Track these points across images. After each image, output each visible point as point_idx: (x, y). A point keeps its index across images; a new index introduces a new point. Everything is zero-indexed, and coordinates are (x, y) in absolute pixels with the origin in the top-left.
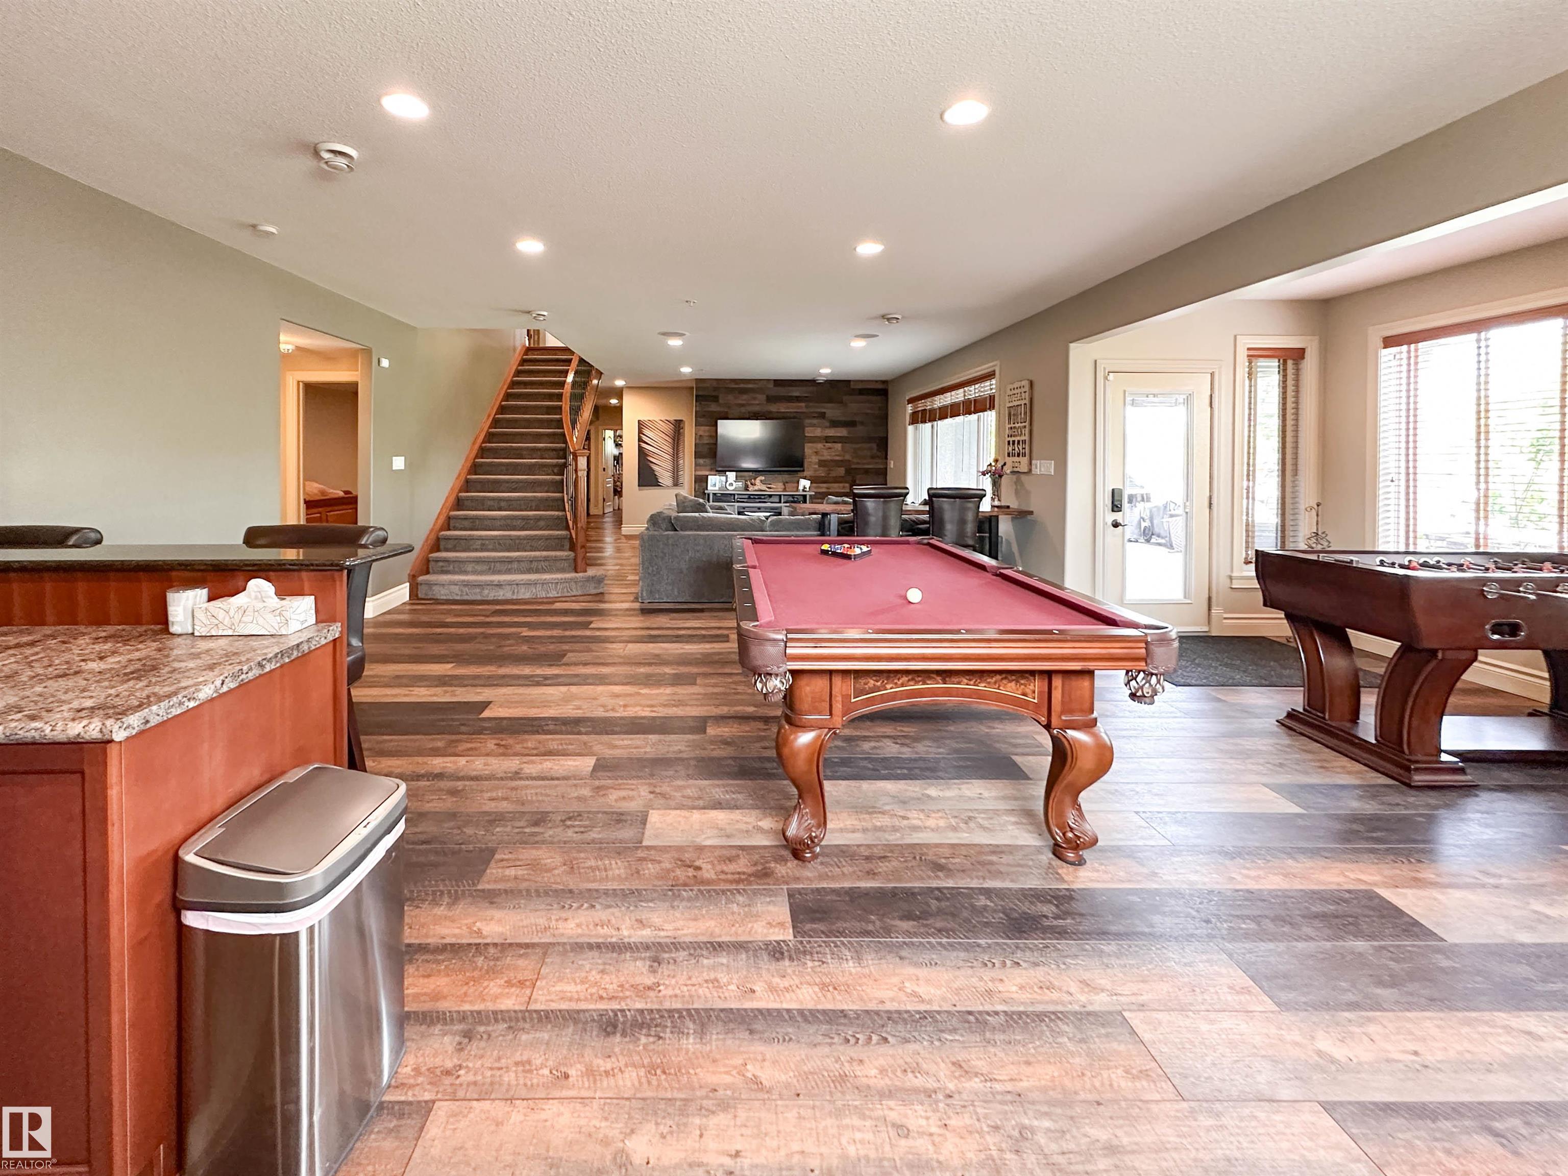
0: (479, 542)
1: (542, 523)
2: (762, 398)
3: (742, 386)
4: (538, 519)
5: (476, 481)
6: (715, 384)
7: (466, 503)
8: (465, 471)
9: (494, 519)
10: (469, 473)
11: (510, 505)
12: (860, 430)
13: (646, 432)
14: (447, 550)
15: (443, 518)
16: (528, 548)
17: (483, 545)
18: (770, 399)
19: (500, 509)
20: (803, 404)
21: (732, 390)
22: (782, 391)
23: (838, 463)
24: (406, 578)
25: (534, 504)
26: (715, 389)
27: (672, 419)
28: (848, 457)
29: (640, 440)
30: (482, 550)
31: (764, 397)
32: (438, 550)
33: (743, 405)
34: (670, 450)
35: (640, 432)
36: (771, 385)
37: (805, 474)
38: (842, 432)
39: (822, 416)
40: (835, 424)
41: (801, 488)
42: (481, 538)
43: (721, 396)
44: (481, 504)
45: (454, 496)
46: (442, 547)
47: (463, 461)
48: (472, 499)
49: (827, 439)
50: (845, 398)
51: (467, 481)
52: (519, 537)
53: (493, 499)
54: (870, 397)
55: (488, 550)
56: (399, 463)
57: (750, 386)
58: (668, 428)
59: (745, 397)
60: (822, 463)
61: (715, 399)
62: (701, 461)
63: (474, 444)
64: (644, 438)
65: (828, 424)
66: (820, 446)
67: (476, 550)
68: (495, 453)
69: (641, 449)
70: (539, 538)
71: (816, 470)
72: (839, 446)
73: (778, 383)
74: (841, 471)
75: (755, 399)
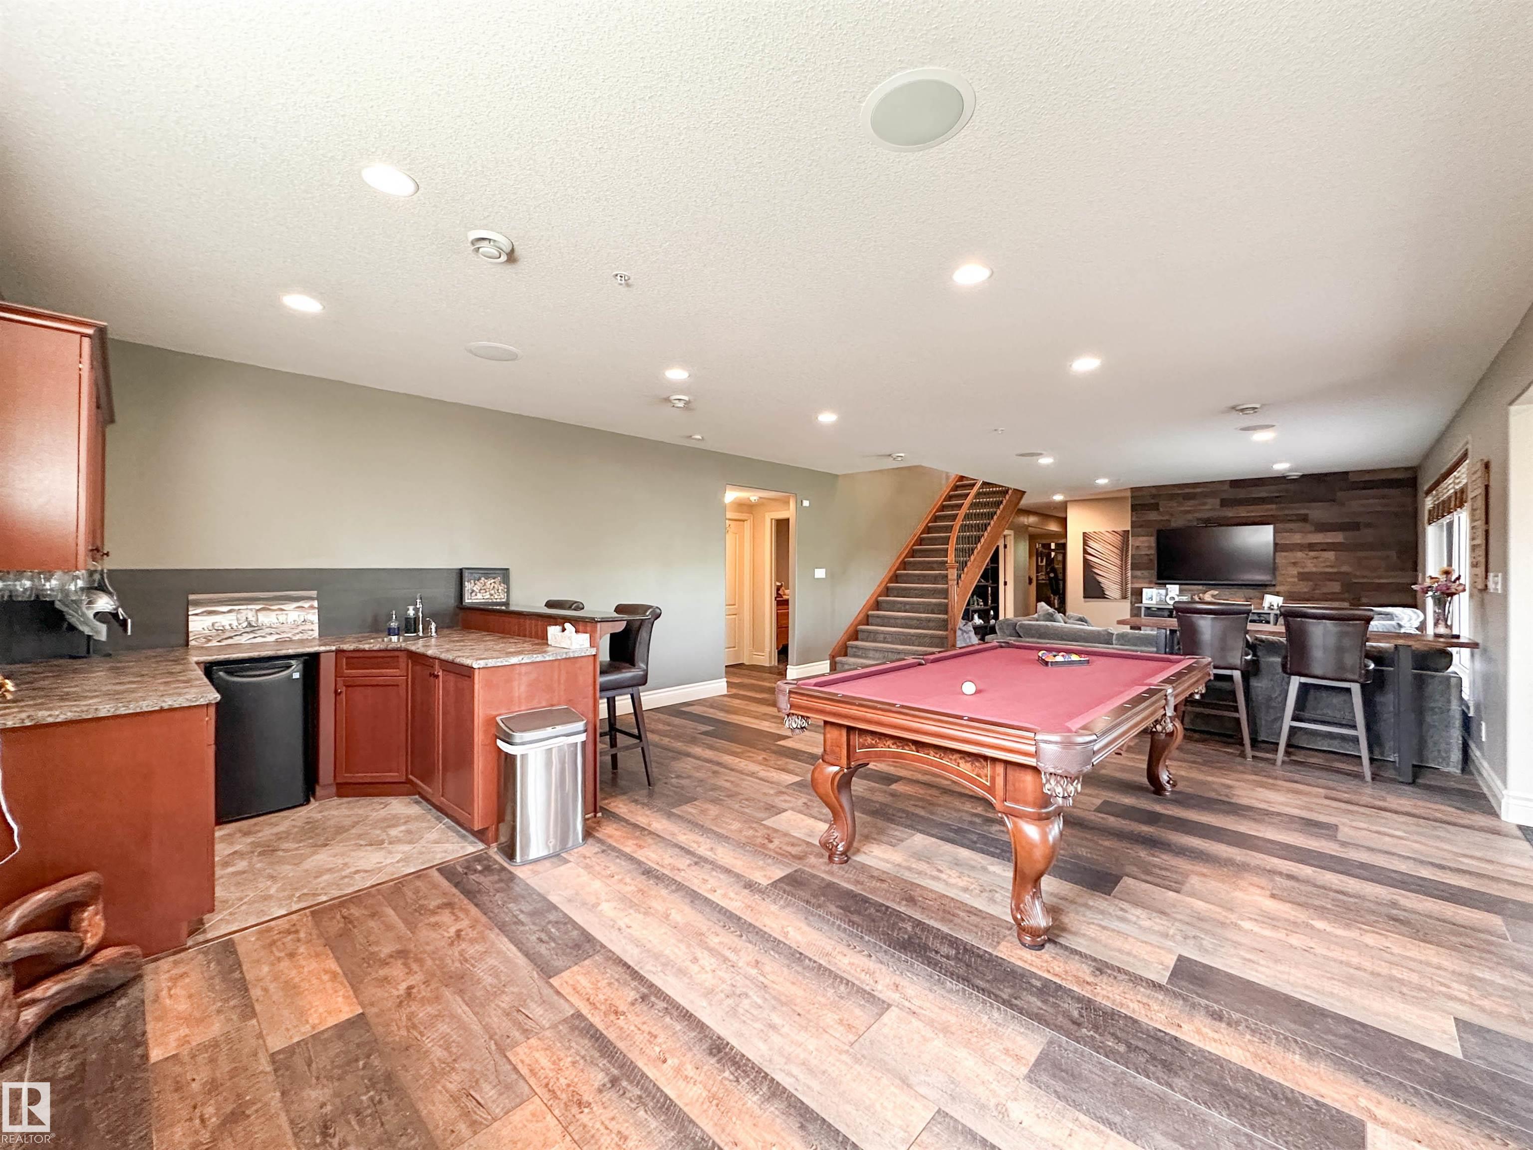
0: (882, 636)
1: (931, 624)
2: (1216, 502)
3: (1187, 491)
4: (929, 620)
5: (893, 588)
6: (1154, 491)
7: (884, 605)
8: (887, 580)
9: (896, 618)
10: (891, 581)
11: (914, 608)
12: (1368, 535)
13: (1091, 543)
14: (862, 640)
15: (862, 615)
16: (916, 643)
17: (885, 638)
18: (1224, 503)
19: (905, 612)
20: (1274, 506)
21: (1172, 497)
22: (1242, 494)
23: (1330, 577)
24: (828, 657)
25: (930, 609)
26: (1154, 496)
27: (1119, 529)
28: (1345, 568)
29: (1085, 552)
30: (884, 642)
31: (1218, 501)
32: (857, 639)
33: (1188, 512)
34: (1119, 562)
35: (1085, 543)
36: (1226, 487)
37: (1278, 589)
38: (1337, 537)
39: (1304, 519)
40: (1322, 527)
41: (1266, 604)
42: (883, 633)
43: (1161, 503)
44: (893, 607)
45: (874, 599)
46: (859, 637)
47: (886, 571)
48: (887, 602)
49: (1311, 547)
50: (1340, 494)
51: (887, 589)
52: (909, 634)
53: (901, 603)
54: (1386, 491)
55: (888, 642)
56: (820, 573)
57: (1199, 490)
58: (1116, 540)
59: (1192, 502)
60: (1304, 577)
61: (1155, 507)
62: (1138, 573)
63: (898, 559)
64: (1090, 550)
65: (1313, 529)
66: (1299, 554)
67: (880, 642)
68: (915, 565)
69: (1085, 561)
70: (925, 636)
71: (1294, 584)
72: (1330, 555)
73: (1236, 484)
74: (1336, 587)
75: (1204, 504)
